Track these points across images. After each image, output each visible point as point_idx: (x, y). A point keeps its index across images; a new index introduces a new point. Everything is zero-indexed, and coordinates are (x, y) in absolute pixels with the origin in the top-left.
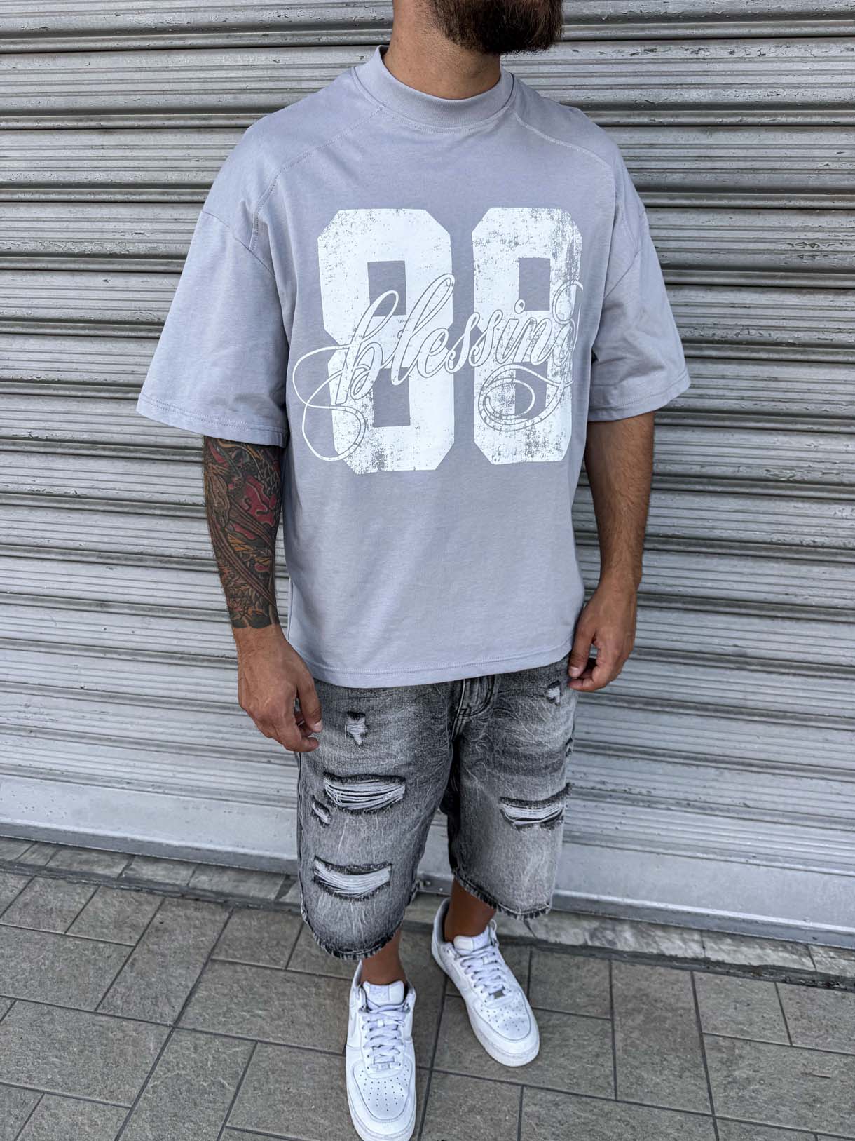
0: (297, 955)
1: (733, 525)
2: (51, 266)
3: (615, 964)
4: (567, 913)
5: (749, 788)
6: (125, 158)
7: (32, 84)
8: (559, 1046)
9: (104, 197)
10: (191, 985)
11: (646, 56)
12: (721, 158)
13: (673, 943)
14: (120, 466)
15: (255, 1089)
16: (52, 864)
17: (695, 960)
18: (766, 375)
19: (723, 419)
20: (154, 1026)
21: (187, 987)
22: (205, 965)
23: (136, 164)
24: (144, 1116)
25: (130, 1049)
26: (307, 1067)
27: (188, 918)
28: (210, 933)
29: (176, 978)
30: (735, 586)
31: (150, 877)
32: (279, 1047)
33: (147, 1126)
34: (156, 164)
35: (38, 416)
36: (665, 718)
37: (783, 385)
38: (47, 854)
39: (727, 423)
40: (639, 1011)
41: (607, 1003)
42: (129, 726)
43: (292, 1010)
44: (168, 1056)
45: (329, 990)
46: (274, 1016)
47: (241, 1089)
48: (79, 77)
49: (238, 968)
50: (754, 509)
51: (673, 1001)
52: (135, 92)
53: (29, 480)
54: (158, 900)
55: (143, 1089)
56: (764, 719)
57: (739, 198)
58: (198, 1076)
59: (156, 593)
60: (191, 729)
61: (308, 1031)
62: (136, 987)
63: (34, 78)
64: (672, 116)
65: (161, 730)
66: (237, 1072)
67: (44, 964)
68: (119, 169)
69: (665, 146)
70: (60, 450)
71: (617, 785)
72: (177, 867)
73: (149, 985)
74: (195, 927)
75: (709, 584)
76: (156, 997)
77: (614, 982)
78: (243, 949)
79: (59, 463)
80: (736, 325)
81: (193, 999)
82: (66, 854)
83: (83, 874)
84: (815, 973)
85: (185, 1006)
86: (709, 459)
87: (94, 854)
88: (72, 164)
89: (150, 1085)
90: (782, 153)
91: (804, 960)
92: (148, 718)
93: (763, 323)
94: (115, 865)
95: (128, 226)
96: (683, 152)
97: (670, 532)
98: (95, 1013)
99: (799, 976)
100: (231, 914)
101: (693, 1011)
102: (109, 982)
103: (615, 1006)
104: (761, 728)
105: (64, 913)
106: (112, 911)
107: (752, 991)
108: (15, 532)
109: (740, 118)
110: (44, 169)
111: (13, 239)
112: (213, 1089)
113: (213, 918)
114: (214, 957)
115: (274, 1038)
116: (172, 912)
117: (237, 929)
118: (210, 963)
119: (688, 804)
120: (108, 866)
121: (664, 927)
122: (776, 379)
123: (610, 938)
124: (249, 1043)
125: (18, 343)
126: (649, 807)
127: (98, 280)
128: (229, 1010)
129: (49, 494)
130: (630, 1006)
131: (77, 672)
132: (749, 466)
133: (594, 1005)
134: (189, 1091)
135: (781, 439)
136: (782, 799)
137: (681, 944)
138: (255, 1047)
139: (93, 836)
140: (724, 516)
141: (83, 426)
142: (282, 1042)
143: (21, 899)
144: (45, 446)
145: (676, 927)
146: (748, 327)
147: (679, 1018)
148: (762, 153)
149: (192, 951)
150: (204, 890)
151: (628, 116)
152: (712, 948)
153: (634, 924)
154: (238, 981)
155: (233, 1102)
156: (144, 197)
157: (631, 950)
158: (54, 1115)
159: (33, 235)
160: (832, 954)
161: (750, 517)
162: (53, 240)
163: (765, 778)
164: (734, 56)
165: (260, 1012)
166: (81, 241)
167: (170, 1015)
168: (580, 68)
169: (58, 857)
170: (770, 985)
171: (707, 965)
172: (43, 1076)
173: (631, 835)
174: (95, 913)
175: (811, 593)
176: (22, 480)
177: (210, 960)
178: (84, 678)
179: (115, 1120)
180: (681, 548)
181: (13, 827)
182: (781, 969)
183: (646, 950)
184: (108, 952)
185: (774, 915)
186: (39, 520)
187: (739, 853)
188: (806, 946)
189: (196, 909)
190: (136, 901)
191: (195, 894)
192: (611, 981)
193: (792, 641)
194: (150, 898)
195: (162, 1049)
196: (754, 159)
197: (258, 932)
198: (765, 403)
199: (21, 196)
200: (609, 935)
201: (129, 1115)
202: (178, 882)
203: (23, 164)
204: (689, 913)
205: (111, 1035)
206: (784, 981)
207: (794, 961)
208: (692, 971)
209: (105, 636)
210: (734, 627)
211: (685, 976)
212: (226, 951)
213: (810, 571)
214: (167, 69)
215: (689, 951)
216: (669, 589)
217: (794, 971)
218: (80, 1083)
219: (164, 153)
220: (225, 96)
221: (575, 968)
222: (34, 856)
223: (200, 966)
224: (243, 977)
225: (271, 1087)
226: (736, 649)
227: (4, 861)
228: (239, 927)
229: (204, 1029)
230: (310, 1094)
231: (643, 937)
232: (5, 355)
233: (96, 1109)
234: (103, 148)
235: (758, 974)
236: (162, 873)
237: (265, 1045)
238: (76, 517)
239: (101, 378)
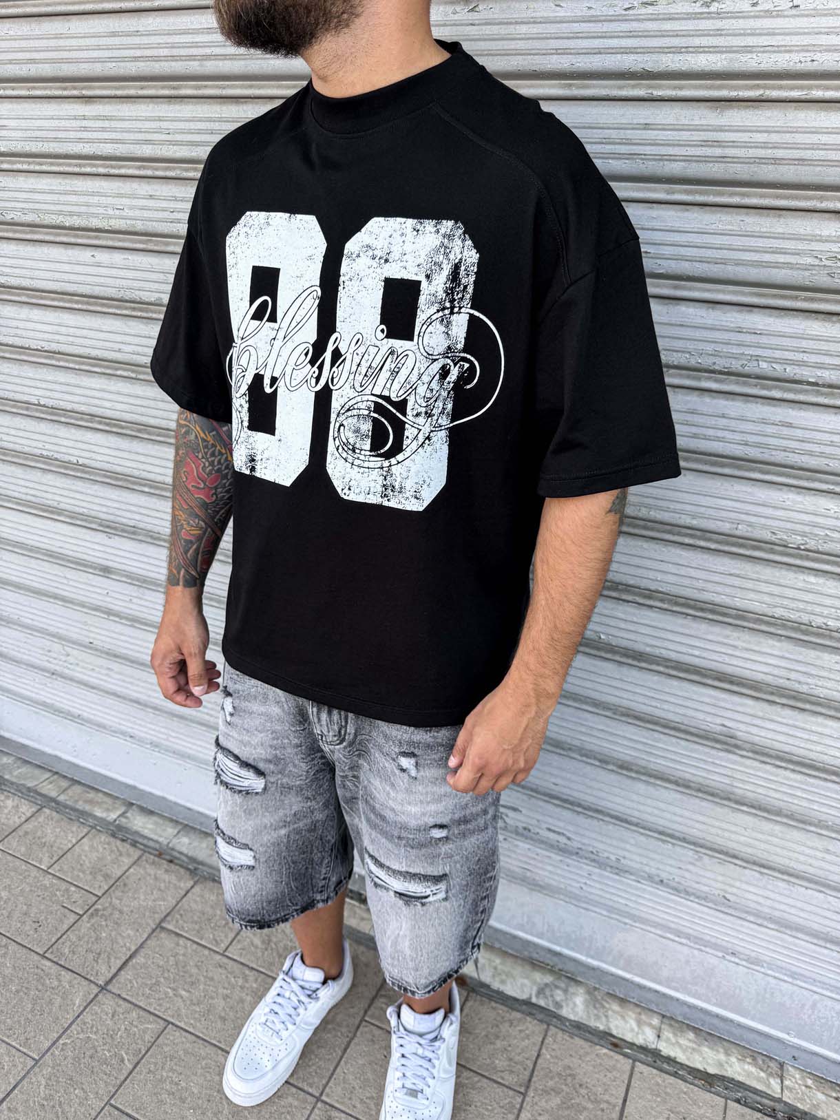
0: (239, 941)
1: (728, 590)
2: (47, 238)
3: (553, 1030)
4: (523, 959)
5: (732, 882)
6: (103, 130)
7: (22, 51)
9: (88, 170)
10: (133, 948)
11: (643, 11)
12: (734, 144)
13: (626, 1022)
14: (114, 441)
15: (150, 1072)
16: (62, 798)
17: (643, 1049)
18: (778, 418)
19: (723, 465)
20: (87, 982)
21: (130, 950)
22: (154, 931)
23: (114, 136)
24: (44, 1072)
25: (58, 1001)
26: (203, 1063)
27: (156, 878)
28: (170, 898)
29: (123, 937)
30: (727, 659)
31: (139, 829)
32: (187, 1034)
33: (43, 1082)
34: (132, 136)
35: (44, 385)
36: (641, 787)
37: (799, 433)
38: (60, 787)
39: (727, 471)
40: (557, 1092)
41: (527, 1073)
42: (129, 686)
43: (212, 998)
44: (87, 1017)
45: (255, 985)
46: (195, 1001)
47: (138, 1068)
48: (61, 43)
49: (181, 941)
50: (755, 576)
51: (600, 1090)
52: (111, 59)
53: (40, 445)
54: (137, 853)
55: (54, 1043)
56: (754, 811)
57: (755, 195)
58: (104, 1044)
59: (148, 567)
61: (219, 1025)
62: (86, 939)
63: (24, 44)
64: (675, 88)
66: (140, 1050)
68: (100, 141)
69: (664, 127)
70: (63, 419)
71: (584, 844)
72: (166, 824)
73: (98, 939)
74: (160, 889)
75: (697, 653)
76: (99, 954)
77: (544, 1051)
78: (193, 923)
79: (63, 431)
80: (743, 354)
81: (130, 964)
82: (77, 789)
83: (83, 813)
84: (779, 1100)
85: (120, 969)
86: (702, 510)
87: (100, 795)
88: (59, 135)
89: (61, 1042)
90: (814, 139)
91: (772, 1081)
92: (145, 682)
93: (778, 354)
94: (115, 809)
95: (110, 201)
96: (685, 135)
97: (653, 586)
98: (43, 956)
99: (759, 1098)
100: (195, 883)
101: (618, 1109)
102: (65, 927)
103: (534, 1079)
104: (749, 820)
105: (55, 849)
106: (94, 855)
107: (695, 1102)
108: (32, 492)
109: (761, 92)
110: (36, 139)
111: (13, 209)
112: (113, 1061)
113: (178, 884)
114: (164, 925)
115: (186, 1023)
116: (145, 868)
117: (196, 902)
118: (158, 930)
119: (662, 881)
120: (108, 810)
121: (623, 1001)
122: (790, 425)
123: (558, 999)
124: (162, 1022)
125: (25, 312)
126: (617, 874)
127: (85, 255)
128: (158, 983)
129: (56, 459)
130: (551, 1083)
131: (86, 628)
132: (750, 525)
133: (511, 1072)
134: (91, 1057)
135: (790, 498)
136: (769, 903)
137: (634, 1024)
138: (165, 1028)
139: (106, 777)
140: (717, 578)
141: (83, 399)
142: (191, 1030)
143: (25, 827)
144: (51, 414)
145: (637, 1005)
146: (757, 358)
147: (599, 1113)
148: (788, 138)
149: (147, 913)
150: (181, 853)
151: (620, 88)
152: (668, 1040)
153: (591, 991)
154: (176, 955)
155: (126, 1080)
156: (123, 171)
157: (576, 1019)
159: (31, 206)
160: (810, 1082)
161: (750, 585)
162: (47, 212)
163: (751, 874)
164: (758, 8)
165: (183, 993)
166: (71, 214)
167: (104, 975)
168: (565, 28)
169: (70, 792)
170: (719, 1101)
171: (655, 1058)
173: (597, 898)
174: (80, 856)
175: (820, 683)
176: (34, 444)
177: (160, 927)
178: (92, 635)
179: (19, 1069)
180: (665, 606)
181: (41, 753)
182: (740, 1085)
183: (593, 1023)
184: (76, 896)
185: (753, 1019)
186: (51, 483)
187: (715, 946)
188: (782, 1065)
189: (167, 871)
190: (119, 850)
191: (171, 855)
192: (540, 1049)
193: (791, 733)
194: (132, 850)
195: (85, 1008)
196: (775, 146)
197: (212, 907)
198: (774, 453)
199: (19, 166)
200: (559, 995)
201: (33, 1066)
202: (161, 840)
203: (19, 134)
204: (657, 992)
205: (48, 982)
206: (738, 1101)
207: (759, 1079)
208: (634, 1061)
209: (108, 599)
210: (723, 704)
211: (625, 1064)
212: (177, 921)
213: (818, 658)
214: (137, 33)
215: (640, 1036)
216: (648, 649)
217: (756, 1091)
219: (139, 125)
220: (192, 63)
221: (507, 1025)
222: (50, 786)
223: (149, 930)
224: (182, 952)
225: (165, 1074)
226: (725, 729)
227: (23, 785)
228: (198, 899)
229: (128, 997)
230: (196, 1091)
231: (595, 1007)
232: (15, 323)
233: (8, 1054)
234: (84, 118)
235: (710, 1085)
236: (150, 826)
237: (175, 1028)
238: (80, 485)
239: (94, 353)
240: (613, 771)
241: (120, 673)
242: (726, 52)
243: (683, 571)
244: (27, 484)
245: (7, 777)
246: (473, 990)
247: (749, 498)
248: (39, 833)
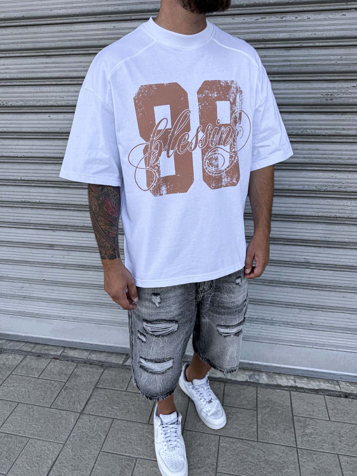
0: (130, 385)
1: (303, 209)
2: (28, 111)
5: (313, 317)
6: (55, 67)
7: (18, 39)
8: (235, 420)
9: (48, 83)
10: (88, 397)
11: (261, 20)
12: (293, 61)
13: (283, 380)
14: (57, 190)
16: (33, 351)
17: (291, 387)
18: (314, 148)
19: (298, 166)
20: (74, 413)
21: (87, 398)
22: (94, 389)
23: (60, 69)
24: (69, 447)
25: (64, 422)
26: (134, 429)
28: (96, 377)
29: (82, 394)
30: (304, 234)
31: (72, 356)
32: (123, 421)
33: (70, 451)
34: (68, 69)
35: (24, 171)
36: (277, 289)
37: (321, 152)
38: (31, 347)
40: (268, 407)
41: (255, 404)
42: (63, 295)
43: (128, 406)
44: (79, 424)
45: (143, 399)
46: (121, 409)
47: (108, 437)
48: (37, 35)
49: (107, 390)
50: (311, 203)
51: (282, 402)
52: (59, 41)
53: (21, 197)
54: (75, 364)
55: (69, 437)
56: (317, 288)
57: (301, 77)
58: (91, 432)
59: (72, 241)
60: (88, 296)
61: (134, 414)
62: (66, 398)
63: (19, 36)
64: (273, 44)
65: (76, 296)
66: (106, 430)
67: (30, 389)
69: (270, 56)
70: (33, 185)
71: (259, 316)
72: (83, 351)
73: (72, 397)
74: (90, 375)
75: (294, 234)
76: (74, 402)
77: (258, 395)
78: (109, 383)
79: (33, 190)
80: (301, 128)
81: (89, 402)
82: (39, 346)
83: (46, 354)
84: (341, 392)
85: (86, 405)
86: (292, 183)
87: (50, 347)
88: (35, 70)
89: (71, 435)
90: (318, 58)
91: (336, 387)
92: (70, 292)
93: (313, 127)
94: (58, 351)
95: (58, 94)
96: (277, 59)
98: (50, 408)
99: (334, 393)
100: (104, 370)
101: (290, 407)
102: (56, 396)
103: (258, 405)
104: (317, 292)
105: (38, 369)
106: (57, 369)
107: (314, 399)
108: (16, 218)
109: (300, 44)
110: (24, 72)
111: (12, 101)
112: (97, 437)
113: (97, 371)
115: (121, 417)
116: (81, 369)
118: (96, 389)
119: (288, 324)
120: (56, 351)
121: (279, 374)
122: (318, 150)
123: (257, 378)
124: (111, 419)
125: (16, 142)
126: (272, 325)
127: (46, 116)
128: (103, 406)
129: (29, 202)
131: (42, 273)
132: (308, 185)
133: (250, 404)
134: (87, 437)
135: (321, 174)
136: (326, 321)
137: (286, 380)
138: (113, 421)
139: (50, 339)
141: (42, 175)
142: (124, 419)
143: (22, 364)
144: (27, 183)
145: (285, 374)
146: (306, 129)
147: (284, 410)
148: (309, 58)
149: (89, 384)
150: (94, 360)
151: (255, 45)
152: (299, 382)
153: (267, 373)
154: (107, 395)
155: (104, 442)
156: (64, 83)
157: (266, 383)
158: (34, 447)
159: (20, 99)
160: (348, 384)
161: (309, 206)
162: (28, 100)
163: (319, 313)
164: (297, 19)
165: (116, 407)
166: (39, 101)
167: (80, 409)
168: (235, 26)
169: (36, 348)
170: (322, 397)
171: (296, 389)
172: (29, 432)
173: (266, 337)
174: (51, 369)
175: (335, 237)
176: (18, 197)
177: (96, 387)
178: (44, 276)
179: (58, 448)
180: (282, 219)
181: (18, 336)
182: (327, 390)
183: (272, 383)
184: (55, 384)
185: (324, 369)
186: (26, 213)
187: (309, 344)
188: (338, 381)
189: (90, 368)
190: (67, 365)
191: (90, 362)
192: (257, 395)
193: (328, 256)
194: (72, 363)
195: (77, 422)
196: (306, 61)
197: (115, 376)
198: (314, 160)
199: (15, 84)
200: (257, 377)
201: (63, 446)
202: (83, 357)
203: (16, 71)
204: (290, 368)
205: (56, 416)
206: (328, 395)
207: (332, 387)
208: (290, 391)
209: (53, 259)
210: (304, 251)
211: (287, 393)
212: (102, 384)
213: (334, 228)
214: (71, 31)
215: (289, 383)
216: (277, 236)
217: (332, 391)
218: (44, 434)
219: (71, 65)
220: (94, 41)
221: (242, 390)
222: (26, 347)
223: (92, 390)
224: (109, 394)
225: (120, 436)
226: (305, 260)
227: (14, 349)
228: (108, 375)
229: (93, 414)
230: (135, 439)
231: (271, 378)
232: (11, 147)
233: (51, 444)
234: (47, 63)
235: (317, 392)
236: (77, 354)
237: (117, 420)
238: (40, 211)
239: (48, 155)
240: (267, 285)
241: (57, 290)
242: (289, 32)
243: (287, 205)
244: (14, 215)
245: (5, 348)
246: (226, 382)
247: (307, 176)
248: (29, 365)
